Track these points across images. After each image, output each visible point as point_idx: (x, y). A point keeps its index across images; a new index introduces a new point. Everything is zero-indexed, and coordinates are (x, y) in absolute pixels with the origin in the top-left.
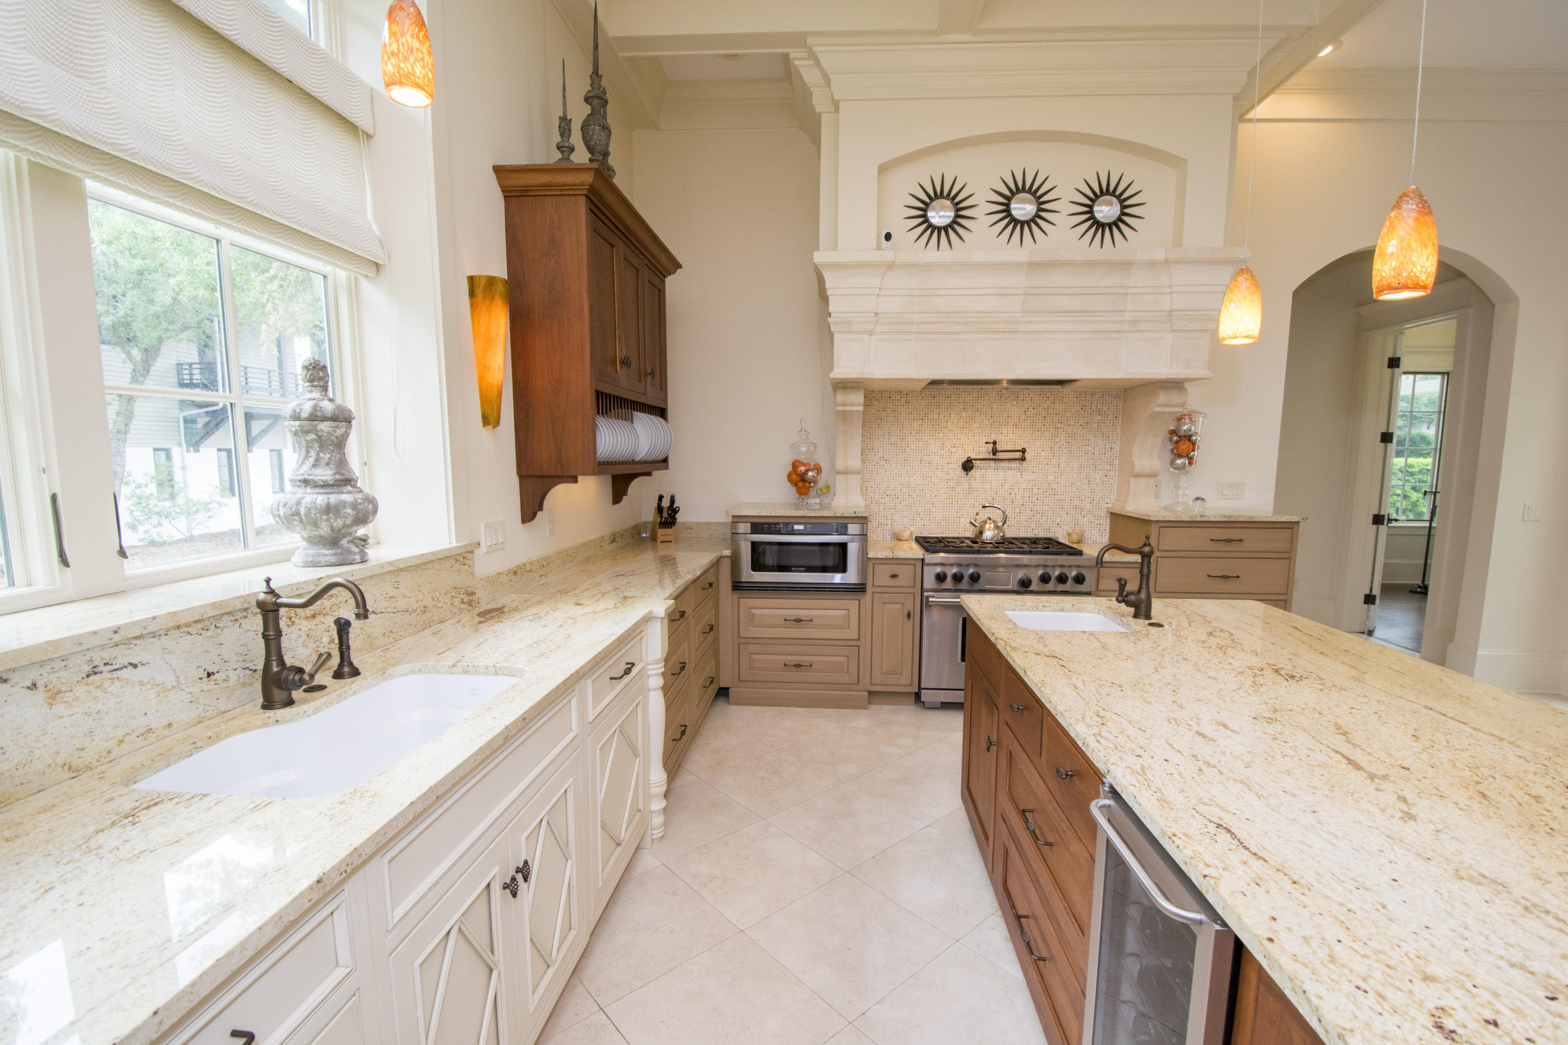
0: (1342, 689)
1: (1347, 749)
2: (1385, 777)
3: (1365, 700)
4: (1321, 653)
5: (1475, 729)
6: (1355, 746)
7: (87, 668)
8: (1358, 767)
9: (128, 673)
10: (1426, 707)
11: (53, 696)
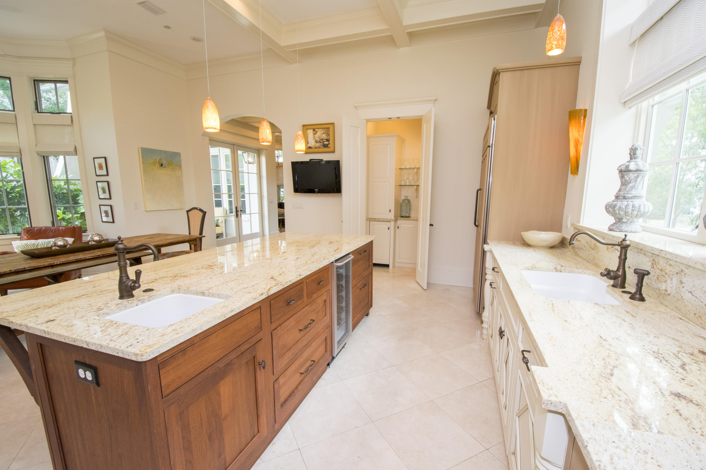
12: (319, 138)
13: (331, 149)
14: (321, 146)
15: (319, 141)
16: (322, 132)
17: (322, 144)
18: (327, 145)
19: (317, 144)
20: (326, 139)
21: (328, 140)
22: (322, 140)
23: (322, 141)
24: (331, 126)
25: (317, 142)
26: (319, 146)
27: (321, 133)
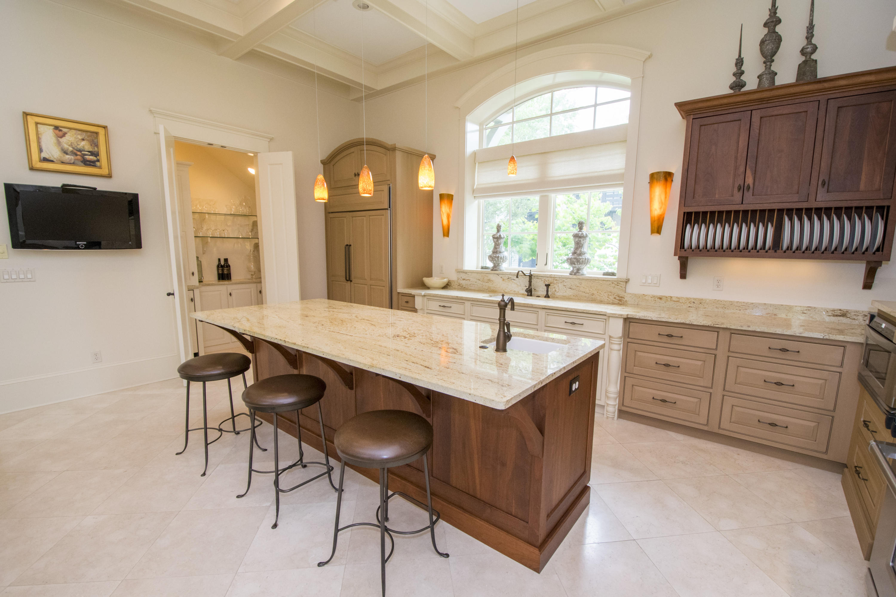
0: (380, 336)
1: (371, 322)
2: (361, 320)
3: (371, 334)
4: (398, 350)
5: (339, 333)
6: (369, 323)
7: (508, 277)
8: (367, 320)
9: (513, 280)
10: (352, 336)
11: (503, 280)
12: (71, 145)
13: (105, 171)
14: (76, 162)
15: (72, 151)
16: (80, 137)
17: (79, 157)
18: (94, 162)
19: (68, 156)
20: (89, 152)
21: (96, 154)
22: (80, 151)
23: (79, 153)
24: (101, 132)
25: (66, 153)
26: (72, 162)
27: (76, 138)
